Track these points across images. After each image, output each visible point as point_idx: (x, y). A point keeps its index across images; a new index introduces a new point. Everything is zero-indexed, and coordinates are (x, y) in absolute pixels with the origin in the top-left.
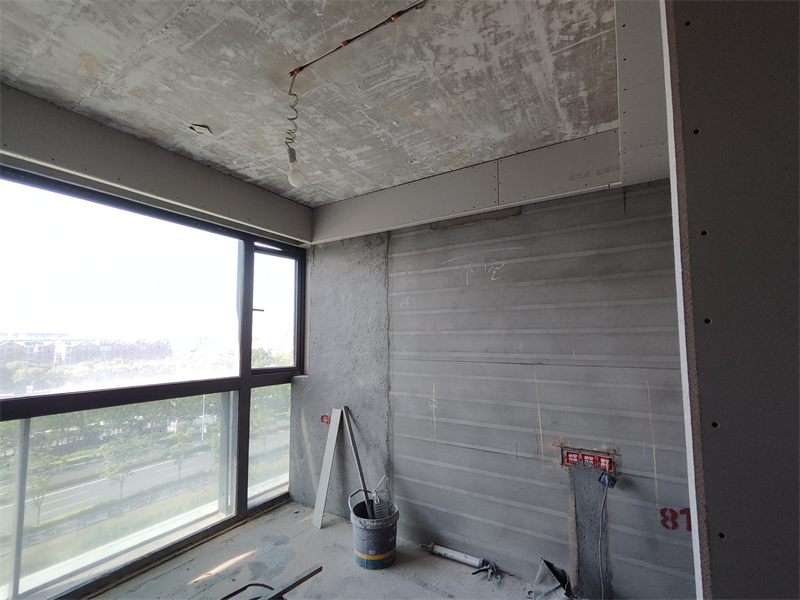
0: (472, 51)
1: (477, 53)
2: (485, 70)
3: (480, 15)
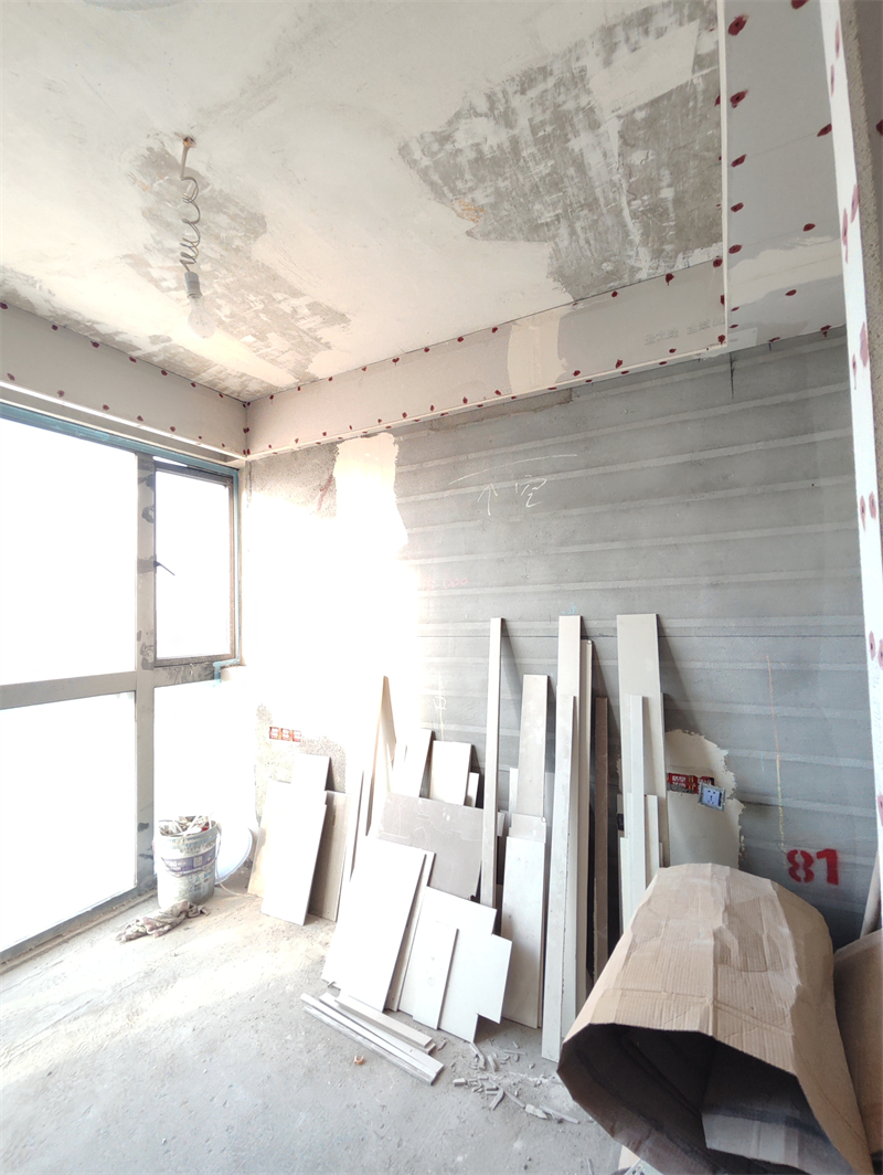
1: (492, 109)
2: (506, 145)
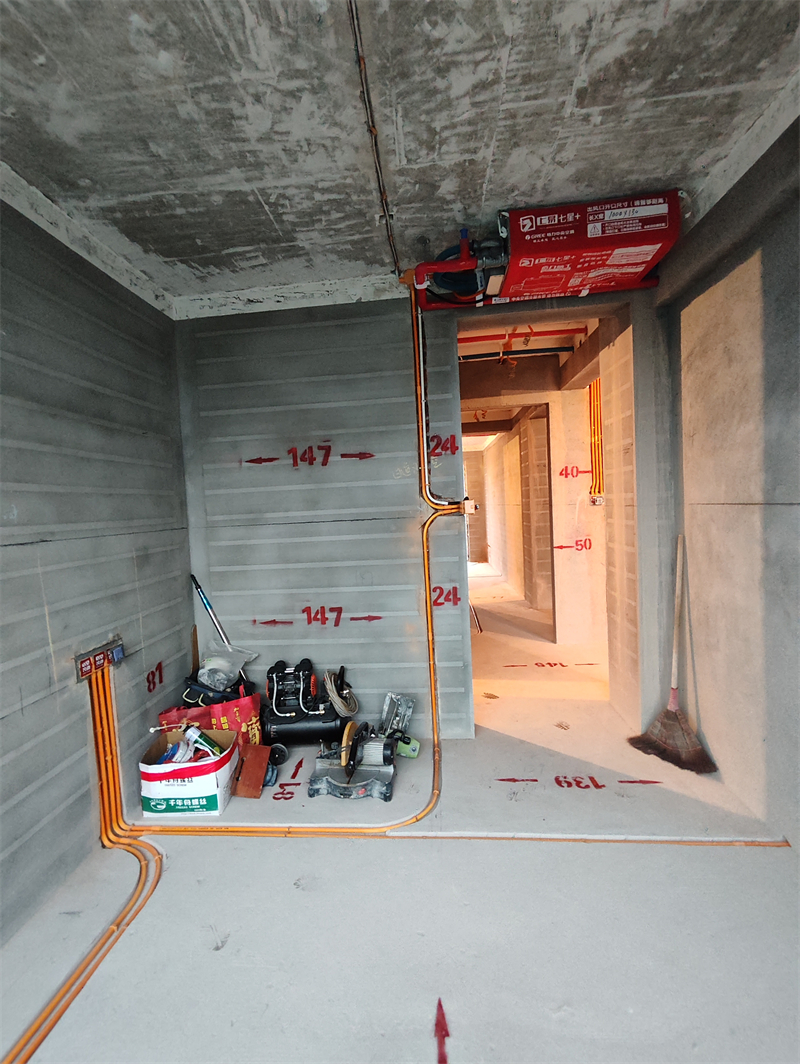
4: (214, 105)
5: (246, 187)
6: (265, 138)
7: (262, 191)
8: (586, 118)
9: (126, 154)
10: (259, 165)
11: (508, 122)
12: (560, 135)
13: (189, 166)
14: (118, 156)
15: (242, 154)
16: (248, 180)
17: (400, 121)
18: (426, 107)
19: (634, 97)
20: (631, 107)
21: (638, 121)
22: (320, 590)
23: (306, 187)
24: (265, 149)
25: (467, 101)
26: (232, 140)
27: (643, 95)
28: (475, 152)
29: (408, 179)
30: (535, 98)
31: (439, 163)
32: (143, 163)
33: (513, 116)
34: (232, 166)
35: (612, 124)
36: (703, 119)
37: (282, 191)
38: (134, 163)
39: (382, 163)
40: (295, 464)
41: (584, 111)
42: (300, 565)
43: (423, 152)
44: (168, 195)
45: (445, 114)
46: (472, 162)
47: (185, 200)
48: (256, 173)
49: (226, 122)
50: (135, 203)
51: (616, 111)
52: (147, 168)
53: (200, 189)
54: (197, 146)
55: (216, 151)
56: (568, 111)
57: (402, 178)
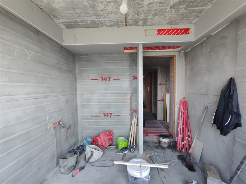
0: (105, 9)
1: (105, 10)
3: (116, 12)
4: (92, 3)
5: (96, 20)
6: (102, 10)
7: (100, 21)
8: (171, 12)
9: (70, 11)
10: (99, 16)
11: (155, 11)
12: (166, 14)
13: (84, 15)
14: (68, 12)
15: (96, 13)
16: (97, 18)
17: (132, 9)
18: (138, 7)
19: (182, 8)
20: (181, 10)
21: (182, 13)
22: (107, 109)
23: (109, 21)
24: (102, 13)
25: (147, 6)
26: (95, 10)
27: (184, 8)
28: (147, 16)
29: (132, 21)
30: (161, 7)
31: (139, 18)
32: (74, 13)
33: (156, 10)
34: (93, 15)
35: (177, 13)
36: (196, 13)
37: (104, 21)
38: (71, 13)
39: (127, 17)
40: (102, 80)
41: (171, 10)
42: (102, 103)
43: (136, 16)
44: (78, 20)
45: (142, 8)
46: (146, 18)
47: (81, 21)
48: (99, 17)
49: (94, 7)
50: (70, 21)
51: (178, 10)
52: (74, 15)
53: (86, 20)
54: (86, 11)
55: (90, 12)
56: (168, 10)
57: (131, 20)
